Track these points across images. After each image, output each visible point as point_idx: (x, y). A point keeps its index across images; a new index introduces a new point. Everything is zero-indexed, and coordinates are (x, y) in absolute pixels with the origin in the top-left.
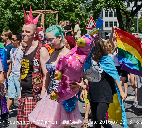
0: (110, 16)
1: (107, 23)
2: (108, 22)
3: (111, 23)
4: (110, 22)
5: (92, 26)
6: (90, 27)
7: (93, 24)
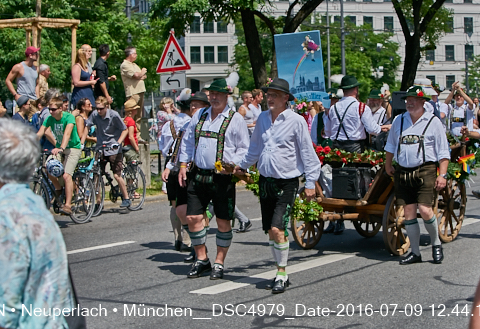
0: (206, 31)
1: (195, 50)
2: (198, 48)
3: (209, 49)
4: (205, 47)
5: (174, 63)
6: (169, 66)
7: (177, 56)
